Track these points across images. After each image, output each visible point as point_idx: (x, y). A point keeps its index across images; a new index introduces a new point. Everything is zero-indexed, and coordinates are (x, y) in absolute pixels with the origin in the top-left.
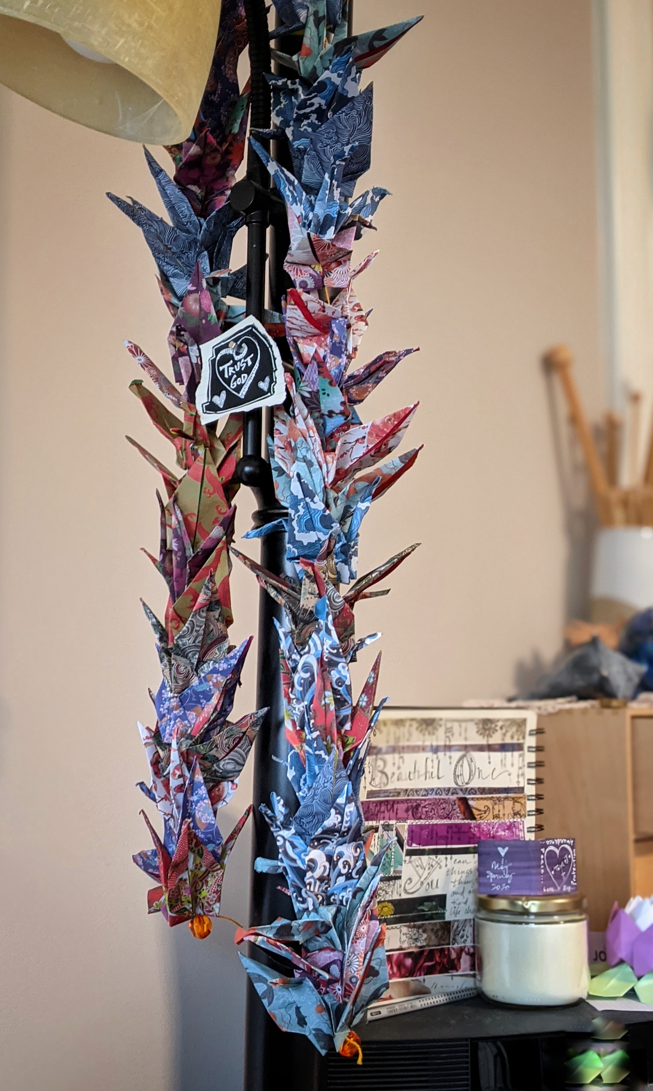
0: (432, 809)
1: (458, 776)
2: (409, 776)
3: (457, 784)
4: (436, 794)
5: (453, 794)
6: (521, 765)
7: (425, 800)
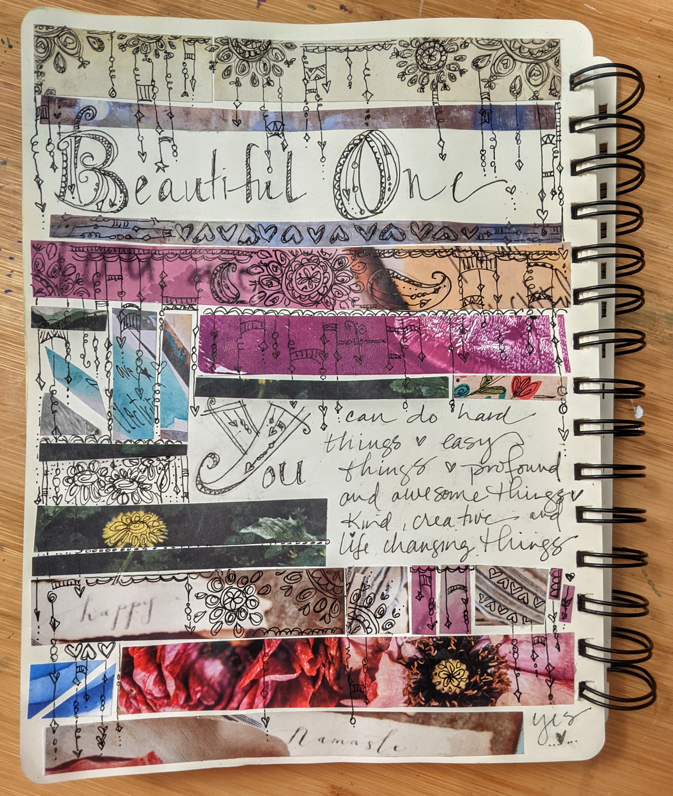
0: (274, 278)
1: (348, 191)
2: (197, 190)
3: (345, 214)
4: (284, 240)
5: (333, 240)
6: (548, 168)
7: (250, 254)
